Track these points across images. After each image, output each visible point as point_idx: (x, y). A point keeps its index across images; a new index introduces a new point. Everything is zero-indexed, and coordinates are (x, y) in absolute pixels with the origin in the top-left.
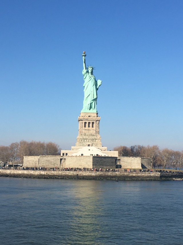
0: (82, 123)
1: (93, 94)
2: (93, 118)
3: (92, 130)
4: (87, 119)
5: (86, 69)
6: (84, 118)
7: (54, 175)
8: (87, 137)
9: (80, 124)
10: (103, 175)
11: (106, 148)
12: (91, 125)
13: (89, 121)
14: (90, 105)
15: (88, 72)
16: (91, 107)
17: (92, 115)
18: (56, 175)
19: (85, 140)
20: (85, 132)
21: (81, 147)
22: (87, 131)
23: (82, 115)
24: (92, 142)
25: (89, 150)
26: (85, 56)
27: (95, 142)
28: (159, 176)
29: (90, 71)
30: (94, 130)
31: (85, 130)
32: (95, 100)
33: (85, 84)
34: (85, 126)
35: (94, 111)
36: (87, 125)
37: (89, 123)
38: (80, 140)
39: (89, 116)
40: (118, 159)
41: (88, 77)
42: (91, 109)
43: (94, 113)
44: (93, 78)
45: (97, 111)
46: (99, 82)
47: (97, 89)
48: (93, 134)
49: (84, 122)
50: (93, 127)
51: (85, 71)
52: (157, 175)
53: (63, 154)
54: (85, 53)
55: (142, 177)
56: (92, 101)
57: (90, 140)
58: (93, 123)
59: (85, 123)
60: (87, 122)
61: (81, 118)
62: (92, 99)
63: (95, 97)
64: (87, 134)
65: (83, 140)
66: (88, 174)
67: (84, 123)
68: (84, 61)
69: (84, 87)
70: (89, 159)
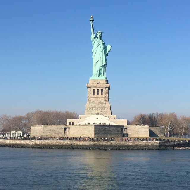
0: (91, 90)
1: (101, 59)
2: (102, 85)
3: (101, 98)
4: (95, 87)
5: (94, 34)
6: (93, 85)
7: (49, 145)
8: (96, 105)
9: (89, 92)
10: (98, 144)
11: (115, 116)
12: (100, 92)
13: (97, 88)
14: (98, 71)
15: (96, 37)
16: (100, 74)
17: (101, 82)
18: (51, 145)
19: (94, 109)
20: (94, 99)
21: (89, 116)
22: (96, 99)
23: (90, 82)
24: (101, 110)
25: (97, 118)
26: (93, 21)
27: (104, 110)
28: (158, 144)
29: (98, 36)
30: (103, 97)
31: (94, 97)
32: (105, 66)
33: (94, 50)
34: (94, 94)
35: (103, 78)
36: (96, 92)
37: (98, 90)
38: (89, 108)
39: (98, 83)
40: (124, 127)
41: (96, 42)
42: (100, 76)
43: (102, 80)
44: (102, 43)
45: (106, 78)
46: (109, 48)
47: (106, 55)
48: (102, 102)
49: (92, 89)
50: (102, 94)
51: (93, 36)
52: (155, 144)
53: (70, 123)
54: (92, 18)
55: (139, 146)
56: (101, 68)
57: (99, 108)
58: (102, 90)
59: (94, 90)
60: (96, 89)
61: (90, 85)
62: (101, 65)
63: (104, 63)
64: (95, 102)
65: (91, 108)
66: (82, 143)
67: (92, 91)
68: (91, 25)
69: (93, 53)
70: (91, 128)
